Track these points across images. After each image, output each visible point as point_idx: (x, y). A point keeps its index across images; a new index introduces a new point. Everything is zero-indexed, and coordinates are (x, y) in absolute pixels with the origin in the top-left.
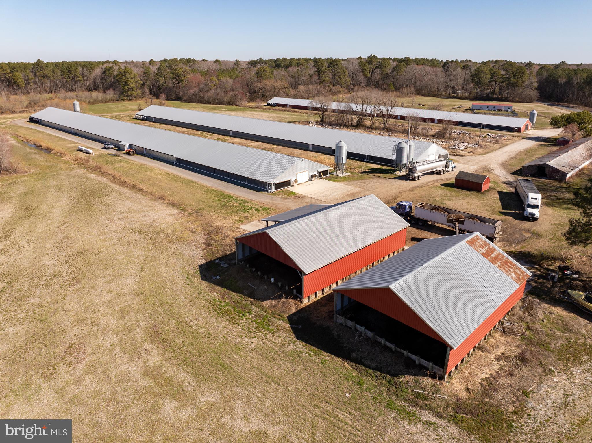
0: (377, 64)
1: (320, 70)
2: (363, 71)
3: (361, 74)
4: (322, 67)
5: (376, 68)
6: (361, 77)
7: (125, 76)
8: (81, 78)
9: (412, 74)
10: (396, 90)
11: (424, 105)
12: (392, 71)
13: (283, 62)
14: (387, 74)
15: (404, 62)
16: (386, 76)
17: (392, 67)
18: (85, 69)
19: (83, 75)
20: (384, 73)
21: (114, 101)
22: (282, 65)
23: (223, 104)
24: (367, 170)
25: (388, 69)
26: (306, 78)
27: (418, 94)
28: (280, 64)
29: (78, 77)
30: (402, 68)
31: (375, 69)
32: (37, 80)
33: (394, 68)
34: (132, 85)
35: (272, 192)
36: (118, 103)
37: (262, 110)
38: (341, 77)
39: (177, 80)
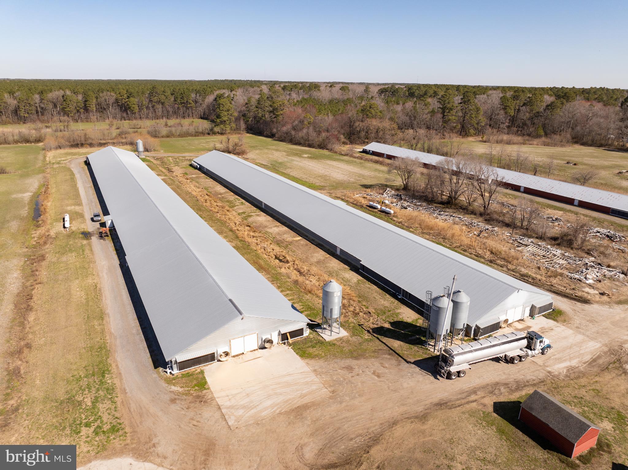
0: (526, 100)
1: (445, 107)
2: (505, 109)
3: (502, 112)
4: (449, 103)
5: (524, 104)
6: (501, 115)
7: (219, 108)
8: (193, 104)
9: (570, 116)
10: (546, 135)
11: (575, 164)
12: (545, 110)
13: (417, 91)
14: (538, 112)
15: (564, 98)
16: (538, 115)
17: (544, 105)
18: (198, 95)
19: (196, 102)
20: (534, 112)
21: (204, 134)
22: (416, 94)
23: (313, 147)
24: (387, 325)
25: (541, 107)
26: (425, 116)
27: (576, 142)
28: (414, 93)
29: (190, 104)
30: (558, 107)
31: (522, 106)
32: (150, 106)
33: (547, 106)
34: (225, 119)
35: (173, 375)
36: (209, 137)
37: (352, 159)
38: (473, 116)
39: (274, 114)
